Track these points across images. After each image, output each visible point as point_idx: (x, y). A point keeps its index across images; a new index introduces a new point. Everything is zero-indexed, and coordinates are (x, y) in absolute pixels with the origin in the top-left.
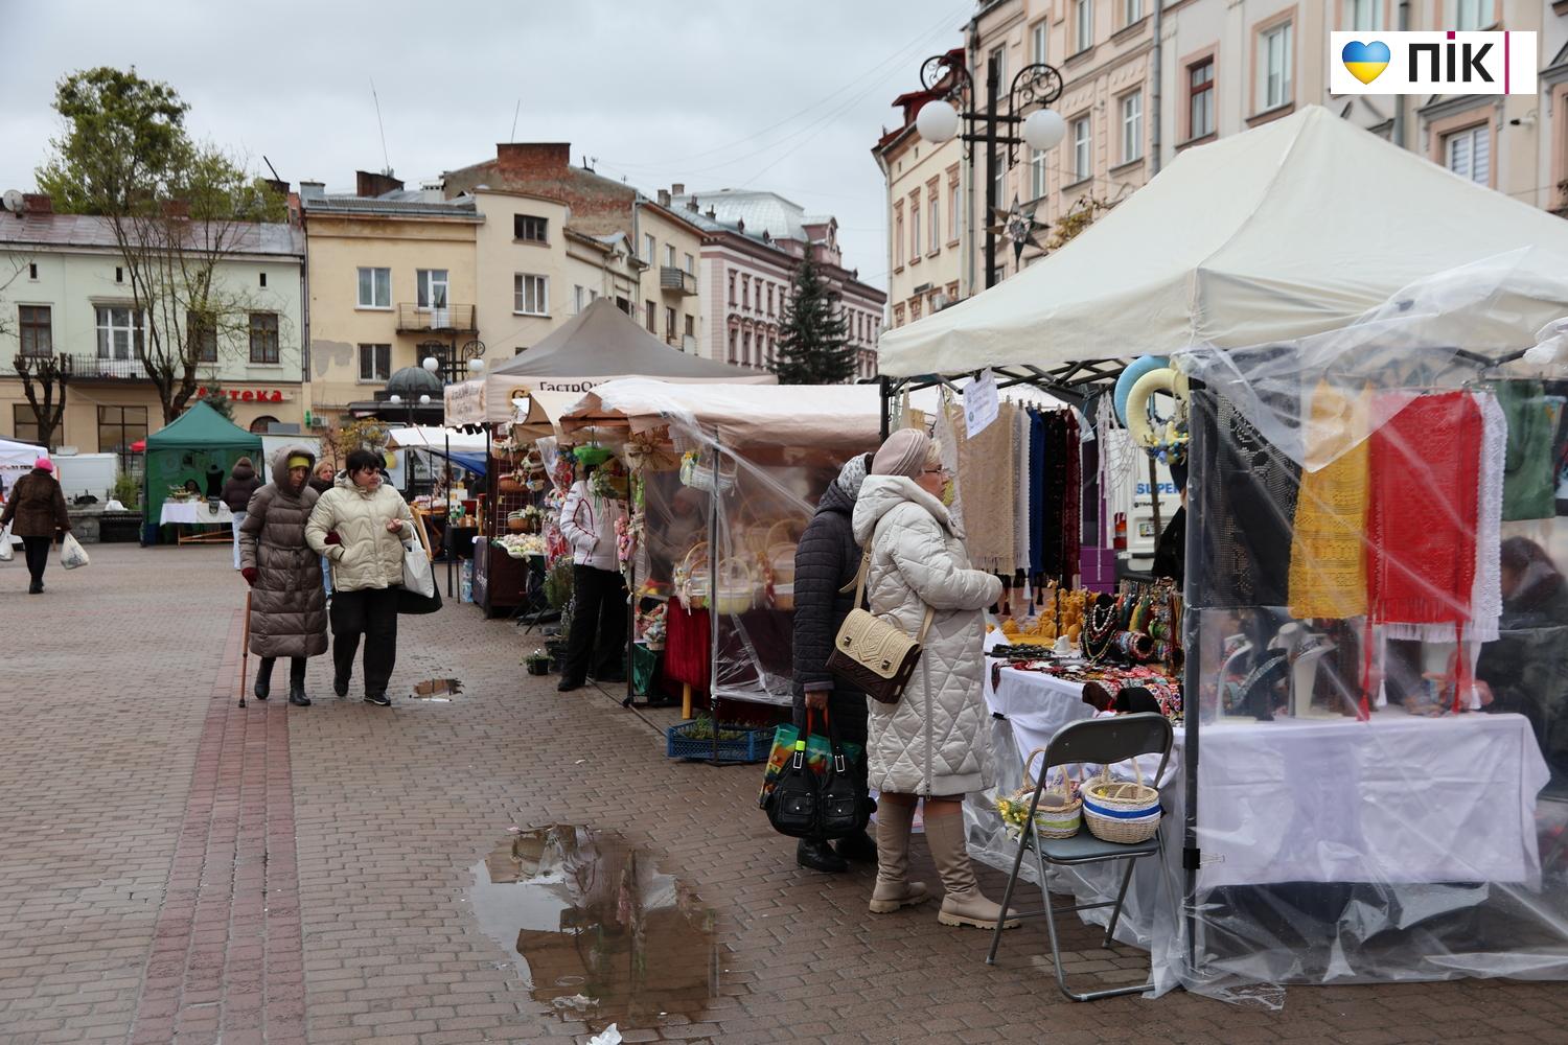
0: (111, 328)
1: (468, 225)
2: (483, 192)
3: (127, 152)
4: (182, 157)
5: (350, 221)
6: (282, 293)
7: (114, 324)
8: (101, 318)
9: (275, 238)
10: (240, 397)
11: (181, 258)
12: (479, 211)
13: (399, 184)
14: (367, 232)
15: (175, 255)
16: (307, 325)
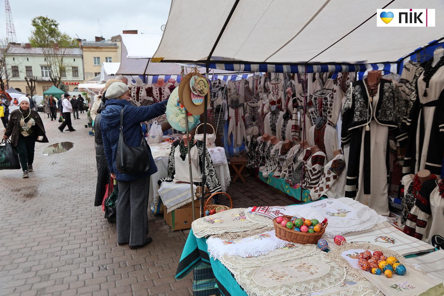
0: (44, 71)
1: (115, 48)
2: (118, 41)
3: (47, 34)
4: (58, 35)
5: (91, 48)
6: (78, 63)
7: (45, 70)
8: (42, 69)
9: (77, 51)
10: (71, 84)
11: (57, 56)
12: (118, 45)
13: (104, 39)
14: (95, 50)
15: (55, 55)
16: (84, 69)
